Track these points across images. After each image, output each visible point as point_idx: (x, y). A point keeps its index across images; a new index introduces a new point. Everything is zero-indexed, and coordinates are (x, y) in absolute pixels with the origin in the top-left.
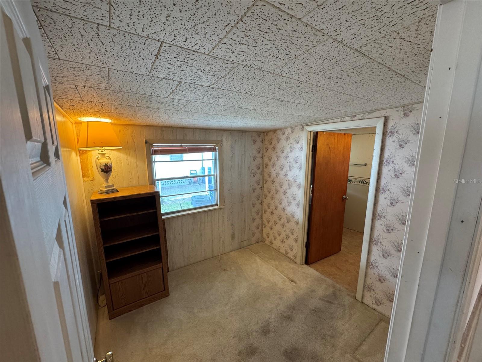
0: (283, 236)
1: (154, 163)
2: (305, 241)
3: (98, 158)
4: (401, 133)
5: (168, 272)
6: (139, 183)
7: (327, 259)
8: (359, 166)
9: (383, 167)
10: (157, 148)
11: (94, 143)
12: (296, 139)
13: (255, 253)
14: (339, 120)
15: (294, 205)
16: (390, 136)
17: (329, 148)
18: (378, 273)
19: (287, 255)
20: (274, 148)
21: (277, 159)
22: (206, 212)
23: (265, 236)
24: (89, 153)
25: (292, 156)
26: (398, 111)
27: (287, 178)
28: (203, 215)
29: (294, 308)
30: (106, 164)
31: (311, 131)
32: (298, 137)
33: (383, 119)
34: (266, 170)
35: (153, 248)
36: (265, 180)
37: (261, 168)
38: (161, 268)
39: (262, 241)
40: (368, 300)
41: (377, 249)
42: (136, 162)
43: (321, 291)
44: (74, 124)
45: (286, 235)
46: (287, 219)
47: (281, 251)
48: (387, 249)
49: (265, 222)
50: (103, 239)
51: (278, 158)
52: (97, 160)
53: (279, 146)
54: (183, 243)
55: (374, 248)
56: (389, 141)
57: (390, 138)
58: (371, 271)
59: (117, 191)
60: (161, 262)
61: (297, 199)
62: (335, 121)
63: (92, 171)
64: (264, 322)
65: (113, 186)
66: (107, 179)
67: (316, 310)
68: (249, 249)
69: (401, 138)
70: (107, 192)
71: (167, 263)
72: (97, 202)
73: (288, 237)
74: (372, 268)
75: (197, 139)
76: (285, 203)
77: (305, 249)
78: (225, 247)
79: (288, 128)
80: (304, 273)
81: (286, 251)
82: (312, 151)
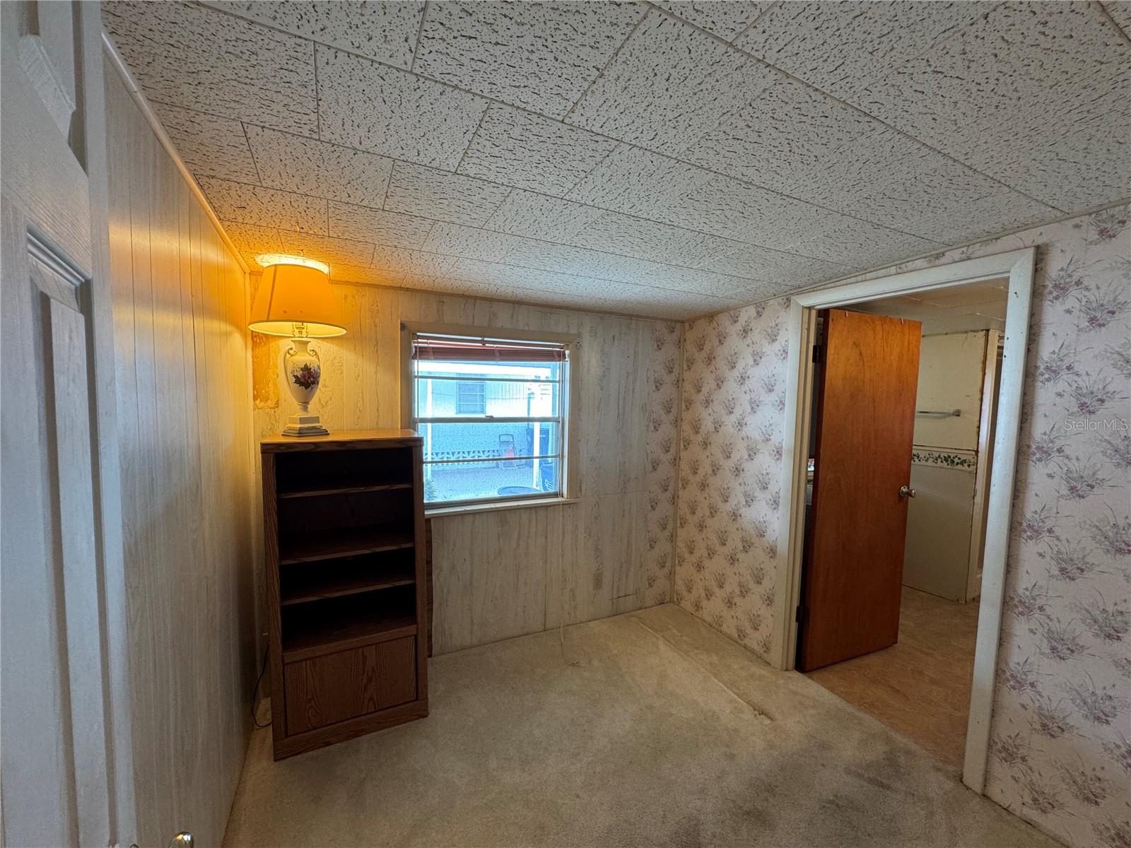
0: (731, 586)
1: (416, 379)
2: (796, 603)
3: (291, 352)
4: (1093, 287)
5: (430, 656)
6: (377, 424)
7: (857, 662)
8: (938, 418)
9: (1039, 384)
10: (427, 343)
11: (285, 312)
12: (769, 330)
13: (656, 631)
14: (893, 270)
15: (764, 503)
16: (1057, 298)
17: (861, 354)
18: (1037, 704)
19: (742, 643)
20: (710, 359)
21: (718, 385)
22: (533, 510)
23: (680, 586)
24: (273, 344)
25: (758, 374)
26: (1077, 226)
27: (743, 434)
28: (525, 516)
29: (771, 789)
30: (306, 365)
31: (810, 308)
32: (773, 325)
33: (1030, 254)
34: (686, 416)
35: (397, 584)
36: (685, 441)
37: (674, 411)
38: (413, 637)
39: (673, 602)
40: (1006, 790)
41: (1031, 631)
42: (376, 373)
43: (849, 749)
44: (247, 275)
45: (741, 585)
46: (743, 540)
47: (725, 628)
48: (1065, 631)
49: (682, 548)
50: (279, 545)
51: (720, 383)
52: (288, 356)
53: (723, 352)
54: (471, 584)
55: (1020, 628)
56: (1053, 313)
57: (1057, 303)
58: (1011, 699)
59: (326, 433)
60: (415, 622)
61: (773, 487)
62: (883, 272)
63: (275, 385)
64: (684, 821)
65: (316, 419)
66: (305, 404)
67: (840, 803)
68: (639, 618)
69: (1093, 298)
70: (301, 433)
71: (430, 631)
72: (276, 451)
73: (744, 592)
74: (1014, 688)
75: (522, 328)
76: (737, 498)
77: (794, 625)
78: (575, 607)
79: (747, 304)
80: (795, 693)
81: (739, 630)
82: (814, 360)
